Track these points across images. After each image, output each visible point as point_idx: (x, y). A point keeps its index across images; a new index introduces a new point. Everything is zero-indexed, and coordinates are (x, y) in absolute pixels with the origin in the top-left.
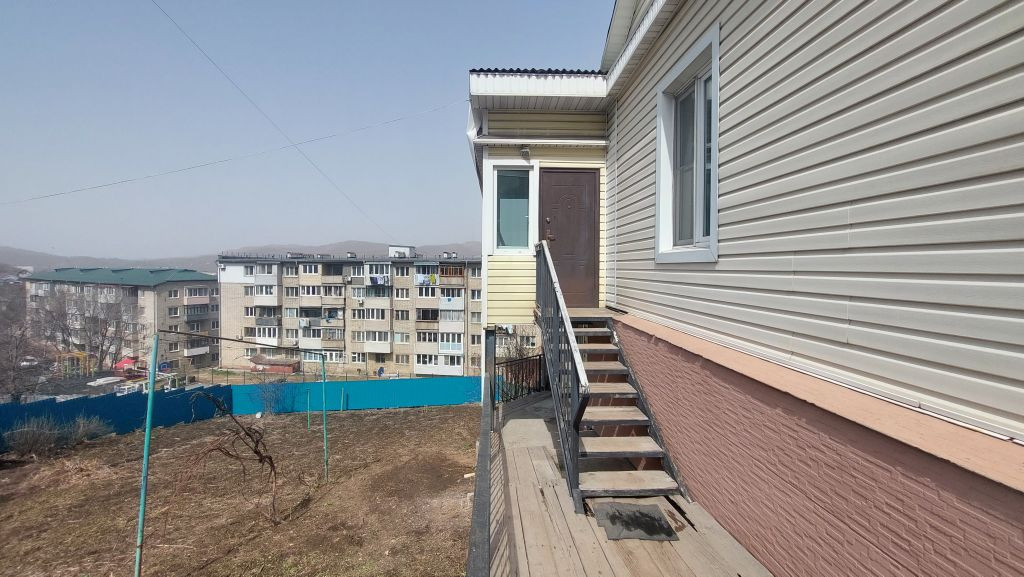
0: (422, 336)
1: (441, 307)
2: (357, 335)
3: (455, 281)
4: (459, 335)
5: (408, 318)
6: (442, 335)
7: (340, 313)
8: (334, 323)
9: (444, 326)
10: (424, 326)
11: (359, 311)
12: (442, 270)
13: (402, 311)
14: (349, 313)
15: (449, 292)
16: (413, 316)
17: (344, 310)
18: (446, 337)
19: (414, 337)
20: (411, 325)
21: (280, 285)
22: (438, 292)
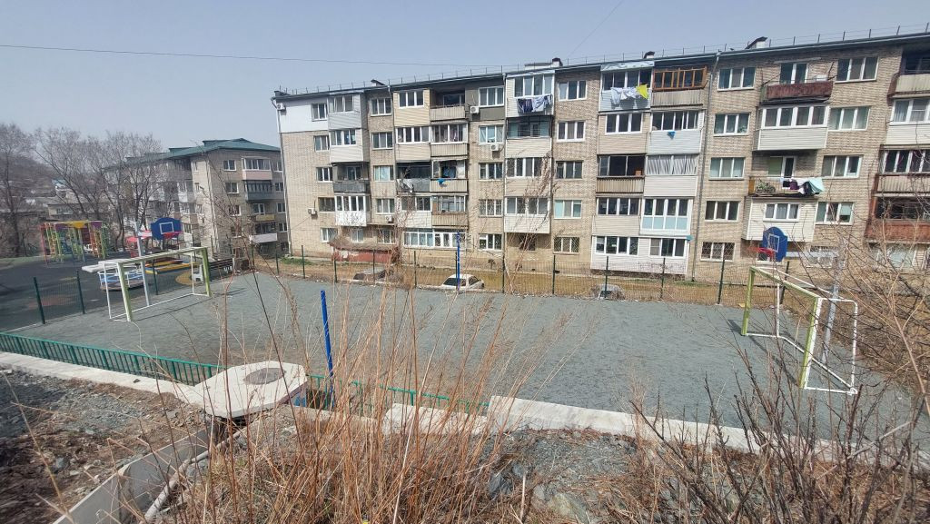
0: (607, 205)
1: (652, 150)
2: (488, 205)
3: (685, 97)
4: (684, 202)
5: (579, 175)
6: (649, 202)
7: (461, 170)
8: (450, 185)
9: (654, 184)
10: (613, 186)
11: (491, 165)
12: (658, 79)
13: (570, 163)
14: (475, 169)
15: (669, 120)
16: (590, 169)
17: (466, 163)
18: (657, 205)
19: (590, 207)
20: (587, 185)
21: (365, 129)
22: (648, 121)
